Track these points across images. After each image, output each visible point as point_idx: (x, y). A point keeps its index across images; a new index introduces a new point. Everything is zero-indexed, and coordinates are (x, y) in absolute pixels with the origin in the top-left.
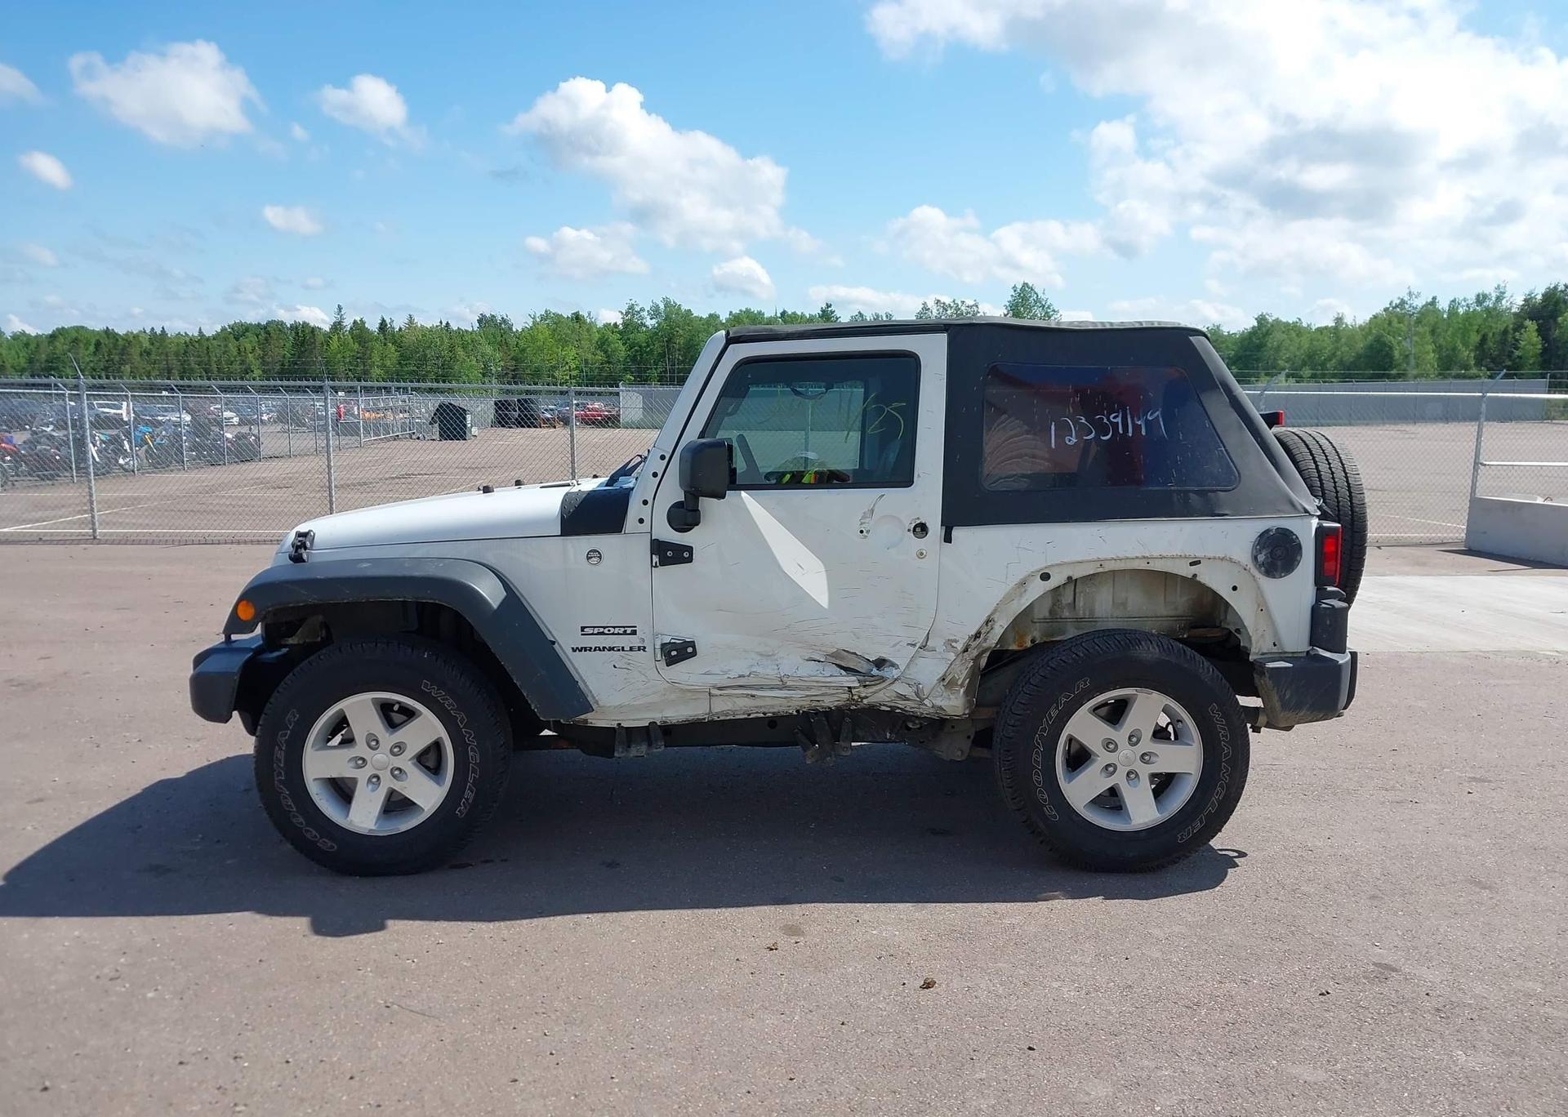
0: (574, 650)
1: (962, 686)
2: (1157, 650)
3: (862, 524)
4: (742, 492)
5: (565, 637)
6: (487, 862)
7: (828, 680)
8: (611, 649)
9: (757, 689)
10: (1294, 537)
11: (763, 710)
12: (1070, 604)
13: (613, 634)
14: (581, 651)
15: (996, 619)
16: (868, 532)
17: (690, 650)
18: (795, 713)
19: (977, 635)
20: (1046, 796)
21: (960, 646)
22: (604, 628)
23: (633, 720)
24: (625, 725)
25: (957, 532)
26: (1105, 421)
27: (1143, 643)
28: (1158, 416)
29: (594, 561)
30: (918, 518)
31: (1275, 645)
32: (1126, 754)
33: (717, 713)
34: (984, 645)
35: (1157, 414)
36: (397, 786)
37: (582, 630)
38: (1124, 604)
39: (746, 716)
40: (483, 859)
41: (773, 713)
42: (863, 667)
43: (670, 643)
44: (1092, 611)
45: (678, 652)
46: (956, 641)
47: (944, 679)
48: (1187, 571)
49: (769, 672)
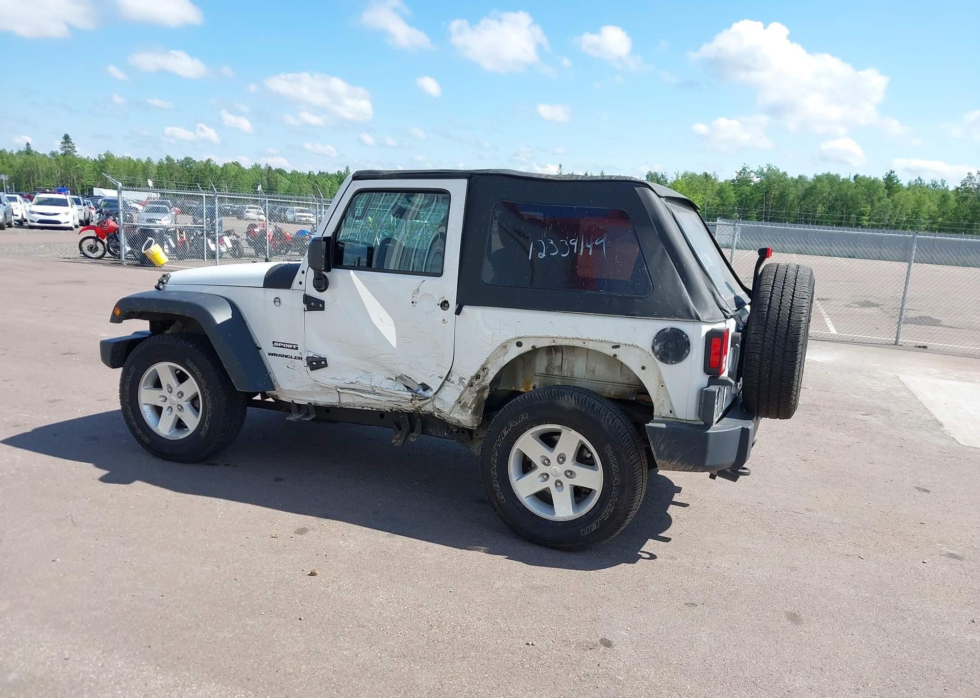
0: (269, 355)
1: (470, 408)
2: (574, 402)
3: (413, 297)
4: (351, 271)
5: (266, 348)
6: (227, 465)
7: (397, 392)
8: (286, 356)
9: (361, 392)
10: (684, 336)
11: (371, 406)
12: (559, 366)
13: (287, 348)
14: (272, 355)
15: (489, 368)
16: (416, 302)
17: (323, 363)
18: (389, 411)
19: (477, 377)
20: (498, 486)
21: (466, 382)
22: (284, 343)
23: (300, 400)
24: (296, 402)
25: (466, 309)
26: (566, 244)
27: (566, 396)
28: (603, 242)
29: (277, 303)
30: (444, 298)
31: (671, 412)
32: (556, 469)
33: (344, 403)
34: (483, 383)
35: (602, 240)
36: (180, 414)
37: (273, 344)
38: (593, 371)
39: (361, 408)
40: (226, 464)
41: (377, 409)
42: (415, 387)
43: (312, 357)
44: (572, 372)
45: (317, 363)
46: (465, 379)
47: (460, 402)
48: (611, 352)
49: (365, 382)
